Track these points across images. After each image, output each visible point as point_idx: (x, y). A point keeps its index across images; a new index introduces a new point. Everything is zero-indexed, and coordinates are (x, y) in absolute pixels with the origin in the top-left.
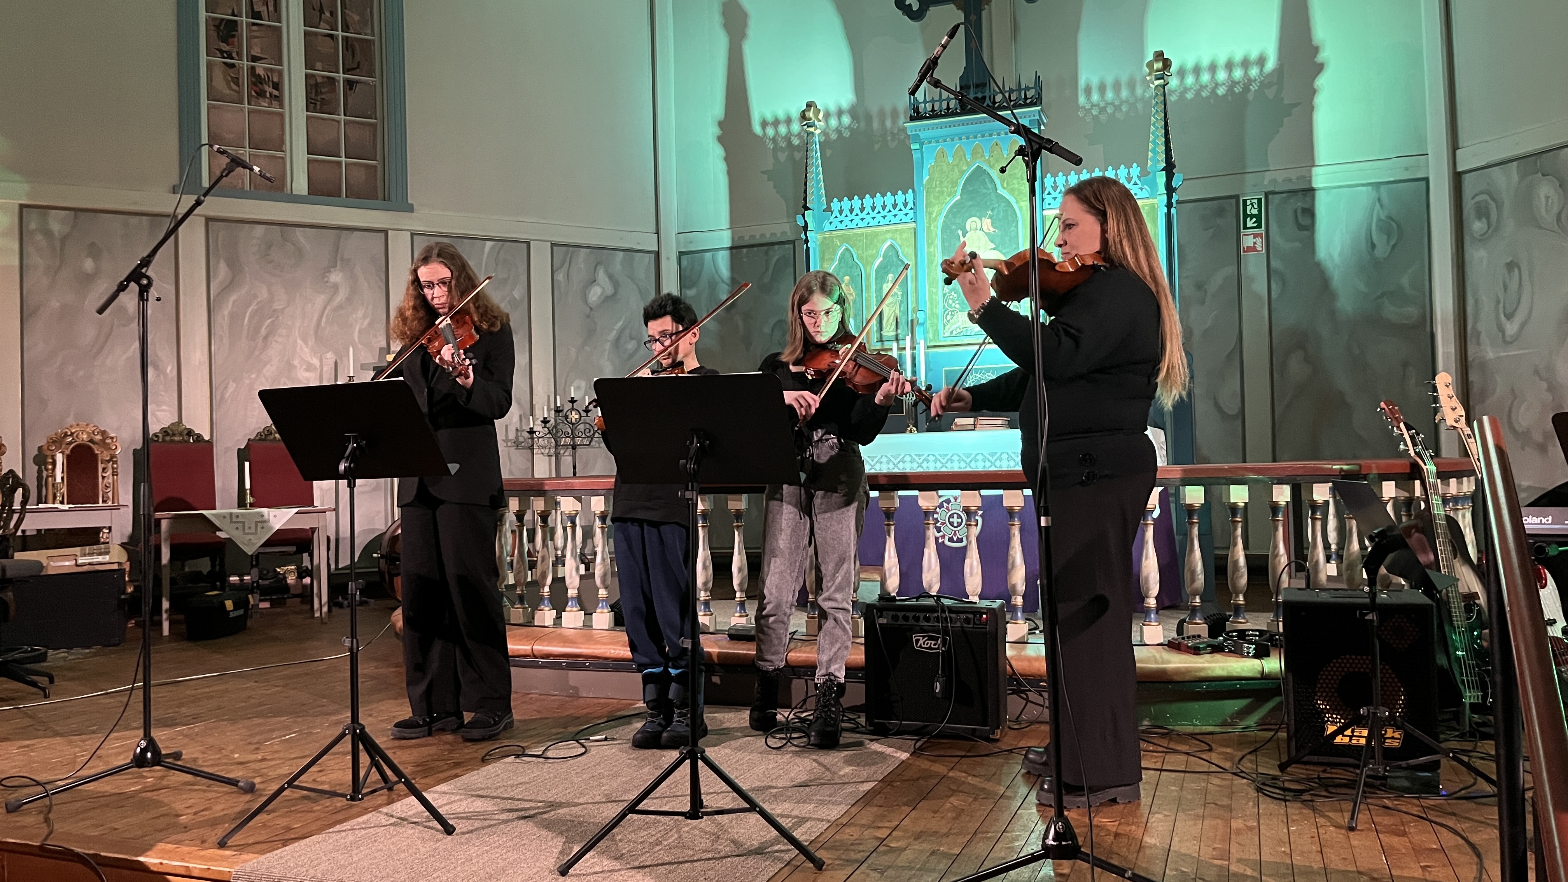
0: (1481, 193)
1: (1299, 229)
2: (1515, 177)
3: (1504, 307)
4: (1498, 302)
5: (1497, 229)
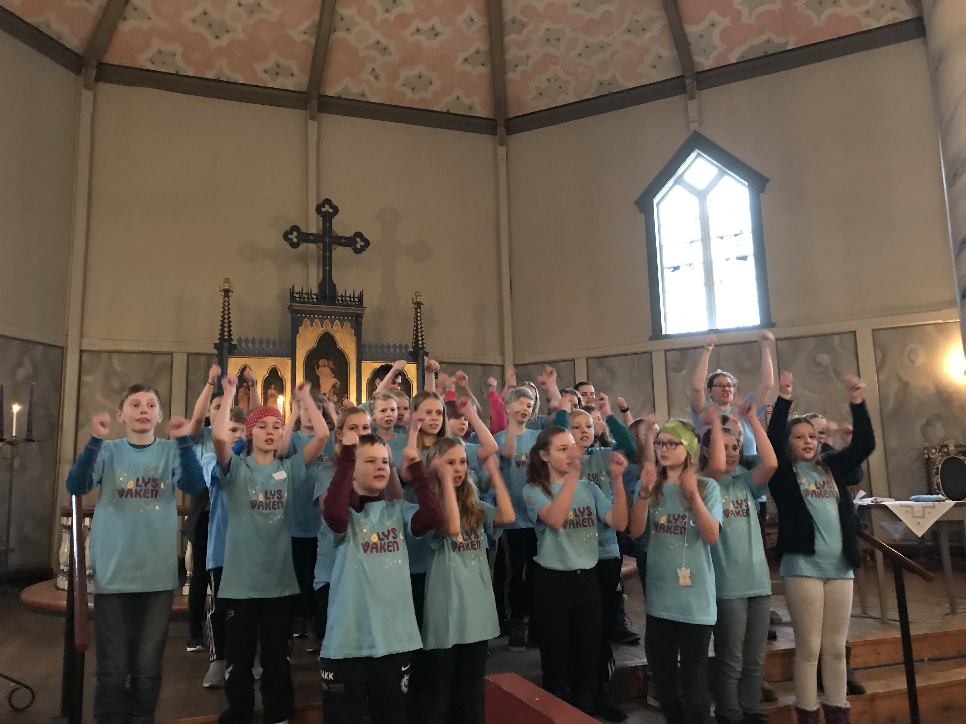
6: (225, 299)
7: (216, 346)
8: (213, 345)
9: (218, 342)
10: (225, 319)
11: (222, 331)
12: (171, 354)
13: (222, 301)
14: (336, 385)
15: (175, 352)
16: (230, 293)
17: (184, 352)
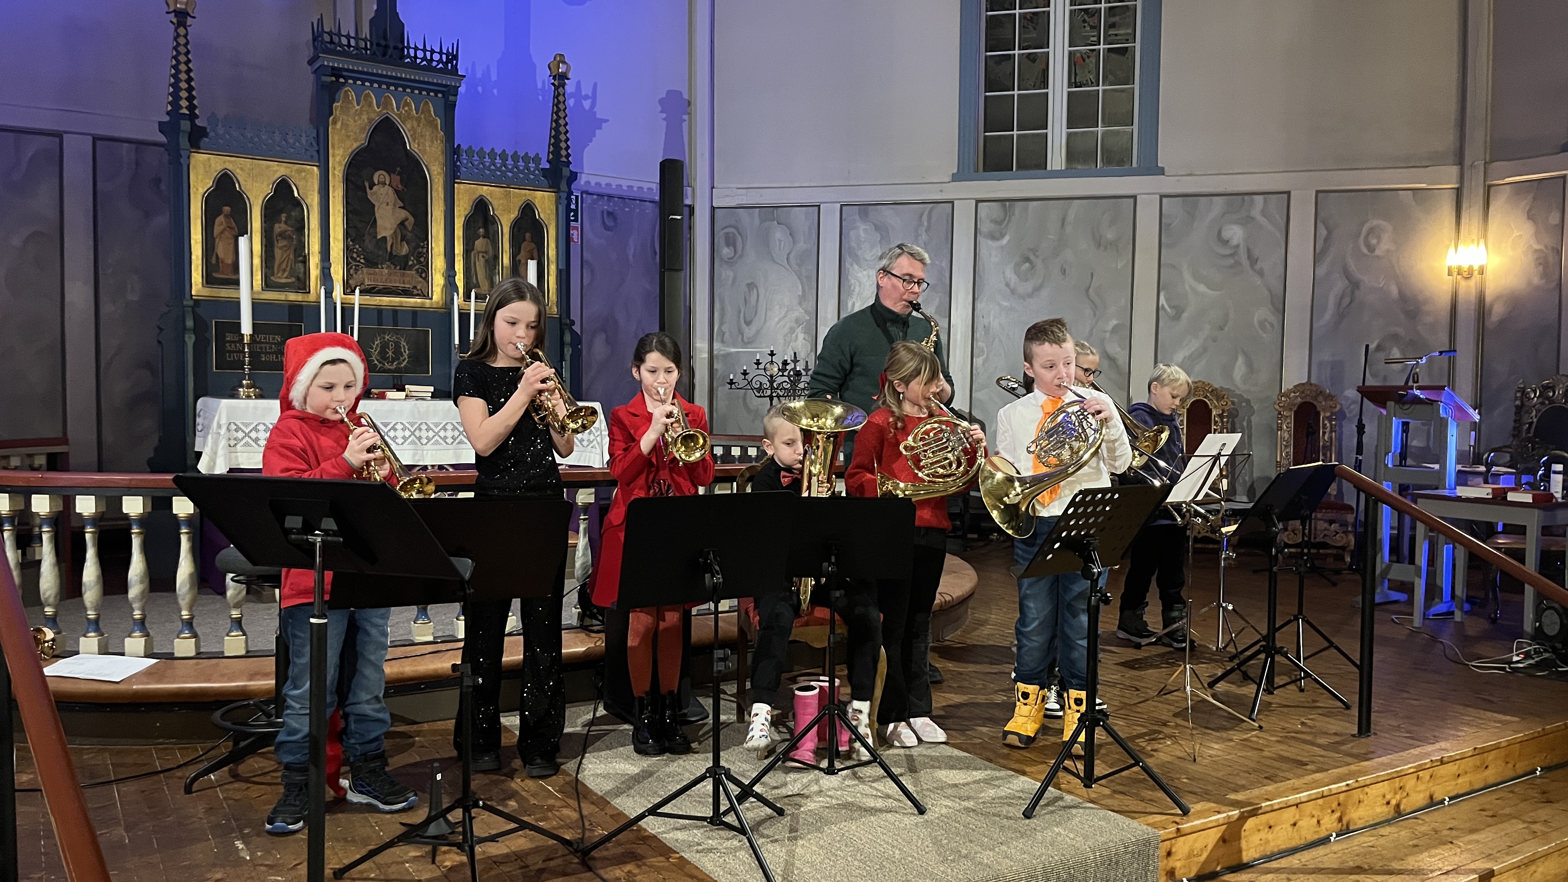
0: (730, 226)
1: (605, 228)
2: (757, 221)
3: (744, 317)
4: (740, 312)
5: (741, 256)
6: (179, 31)
7: (163, 127)
8: (157, 126)
9: (167, 119)
10: (181, 72)
11: (176, 96)
12: (59, 135)
13: (172, 34)
14: (406, 223)
15: (66, 132)
16: (189, 18)
17: (88, 134)
